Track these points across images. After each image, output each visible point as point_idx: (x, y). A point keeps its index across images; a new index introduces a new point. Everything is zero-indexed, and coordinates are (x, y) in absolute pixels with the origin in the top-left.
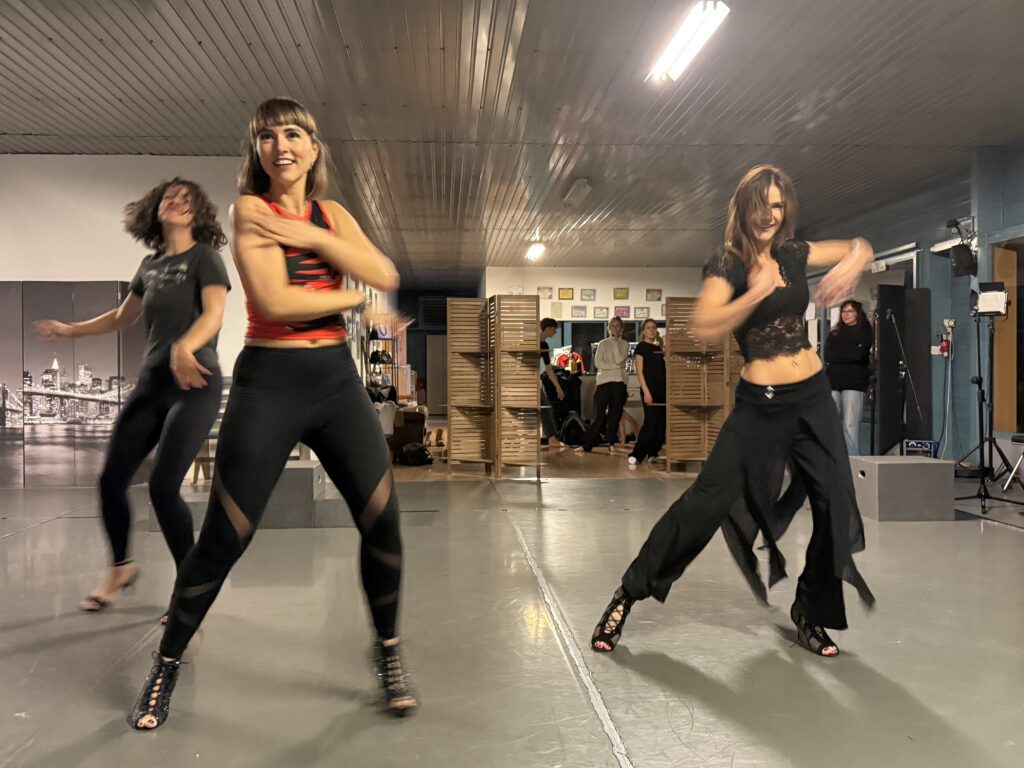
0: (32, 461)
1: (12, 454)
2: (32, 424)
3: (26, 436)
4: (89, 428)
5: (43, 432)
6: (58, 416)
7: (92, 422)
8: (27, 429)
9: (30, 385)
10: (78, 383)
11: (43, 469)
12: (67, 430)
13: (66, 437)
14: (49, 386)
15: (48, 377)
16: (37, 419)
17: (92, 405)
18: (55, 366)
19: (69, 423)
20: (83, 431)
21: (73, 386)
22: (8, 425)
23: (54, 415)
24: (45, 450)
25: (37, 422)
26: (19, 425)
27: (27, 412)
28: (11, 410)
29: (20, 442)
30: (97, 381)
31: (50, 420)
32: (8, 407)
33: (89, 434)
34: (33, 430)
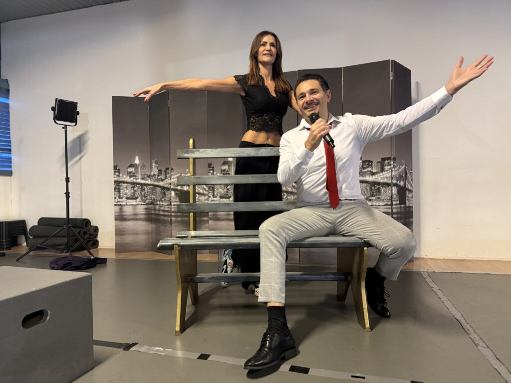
14: (133, 176)
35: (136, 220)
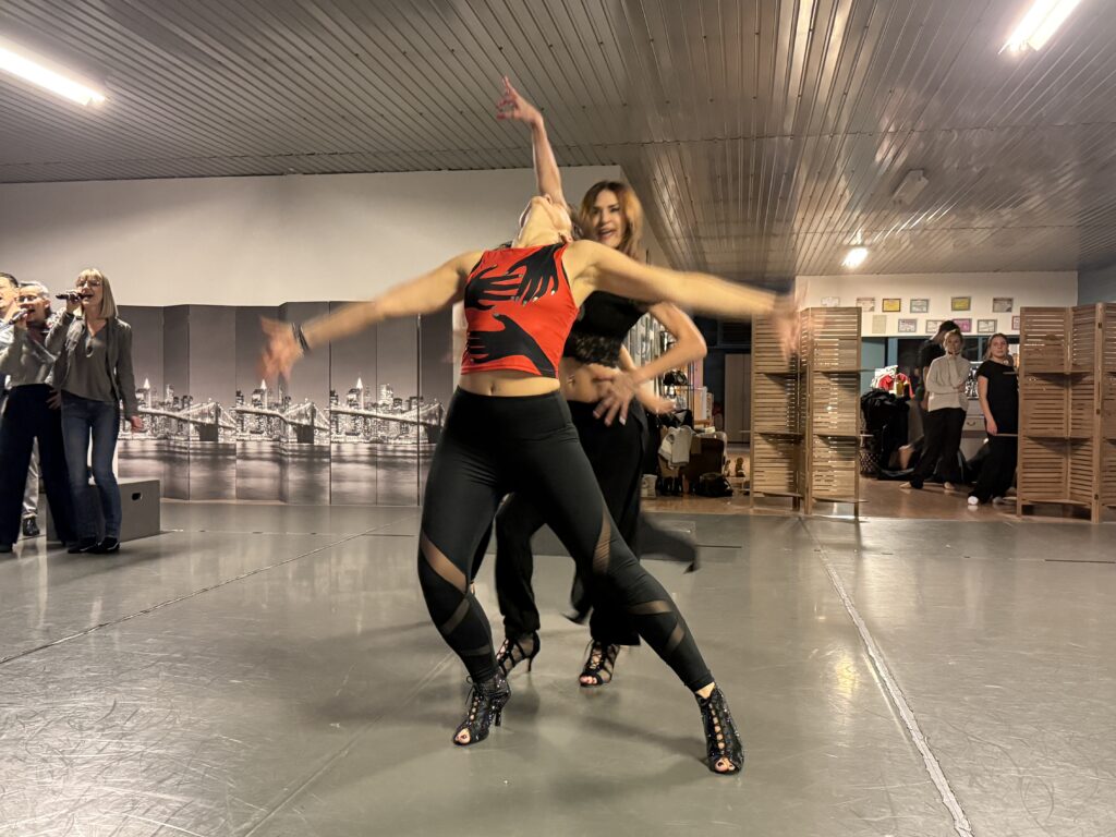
0: (338, 478)
1: (319, 472)
2: (338, 442)
3: (333, 454)
4: (390, 447)
5: (348, 450)
6: (361, 435)
7: (393, 441)
8: (334, 447)
9: (336, 404)
10: (380, 403)
11: (348, 486)
12: (370, 449)
13: (369, 456)
15: (353, 396)
16: (342, 437)
17: (393, 424)
18: (359, 385)
19: (371, 442)
20: (385, 450)
21: (375, 405)
22: (316, 442)
23: (358, 434)
24: (349, 468)
25: (342, 440)
26: (326, 443)
27: (333, 430)
28: (319, 429)
29: (326, 460)
30: (397, 401)
31: (354, 439)
32: (316, 425)
33: (390, 454)
34: (339, 448)
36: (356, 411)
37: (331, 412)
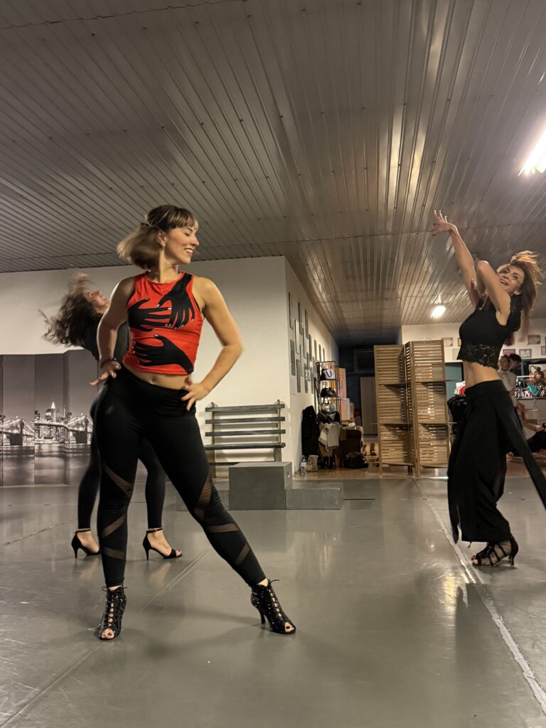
35: (51, 456)
36: (51, 423)
37: (36, 424)
